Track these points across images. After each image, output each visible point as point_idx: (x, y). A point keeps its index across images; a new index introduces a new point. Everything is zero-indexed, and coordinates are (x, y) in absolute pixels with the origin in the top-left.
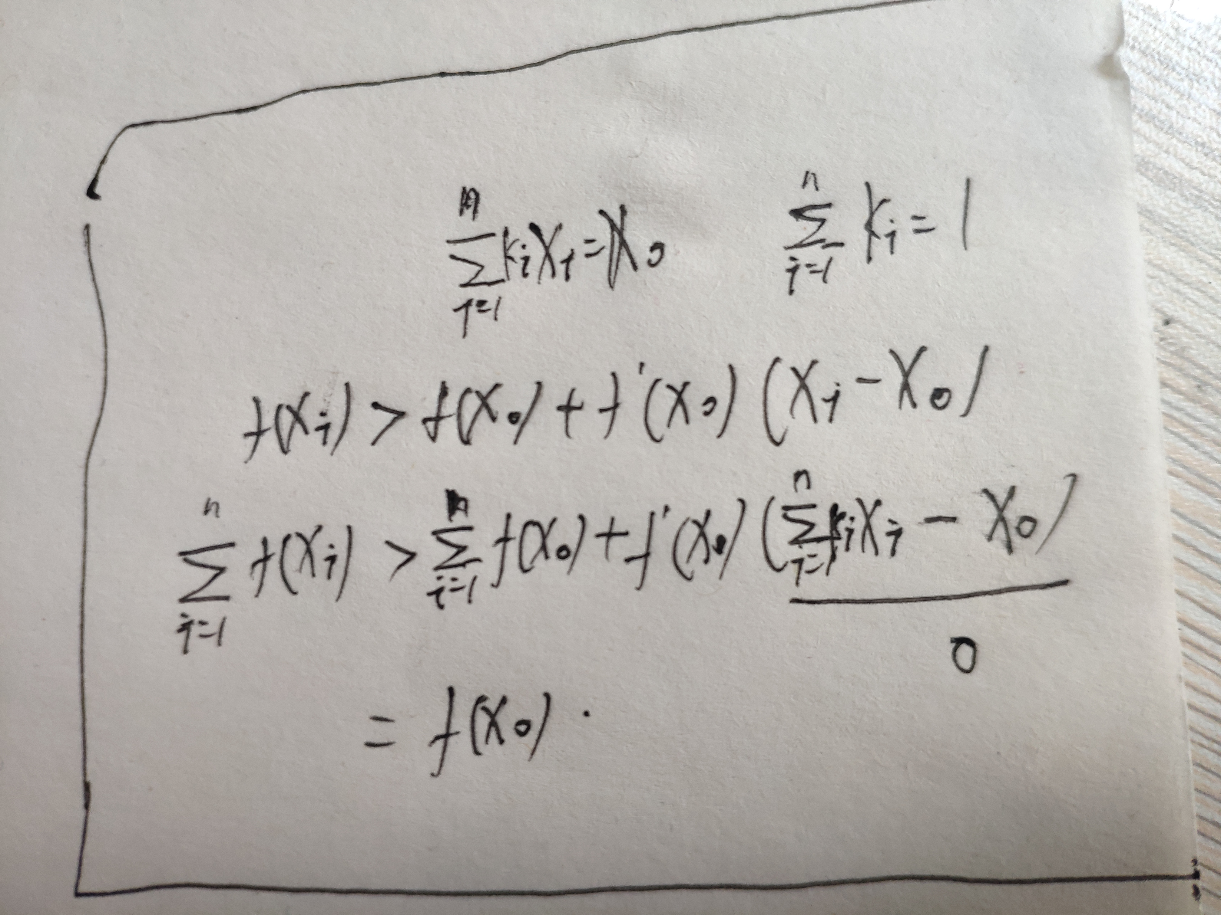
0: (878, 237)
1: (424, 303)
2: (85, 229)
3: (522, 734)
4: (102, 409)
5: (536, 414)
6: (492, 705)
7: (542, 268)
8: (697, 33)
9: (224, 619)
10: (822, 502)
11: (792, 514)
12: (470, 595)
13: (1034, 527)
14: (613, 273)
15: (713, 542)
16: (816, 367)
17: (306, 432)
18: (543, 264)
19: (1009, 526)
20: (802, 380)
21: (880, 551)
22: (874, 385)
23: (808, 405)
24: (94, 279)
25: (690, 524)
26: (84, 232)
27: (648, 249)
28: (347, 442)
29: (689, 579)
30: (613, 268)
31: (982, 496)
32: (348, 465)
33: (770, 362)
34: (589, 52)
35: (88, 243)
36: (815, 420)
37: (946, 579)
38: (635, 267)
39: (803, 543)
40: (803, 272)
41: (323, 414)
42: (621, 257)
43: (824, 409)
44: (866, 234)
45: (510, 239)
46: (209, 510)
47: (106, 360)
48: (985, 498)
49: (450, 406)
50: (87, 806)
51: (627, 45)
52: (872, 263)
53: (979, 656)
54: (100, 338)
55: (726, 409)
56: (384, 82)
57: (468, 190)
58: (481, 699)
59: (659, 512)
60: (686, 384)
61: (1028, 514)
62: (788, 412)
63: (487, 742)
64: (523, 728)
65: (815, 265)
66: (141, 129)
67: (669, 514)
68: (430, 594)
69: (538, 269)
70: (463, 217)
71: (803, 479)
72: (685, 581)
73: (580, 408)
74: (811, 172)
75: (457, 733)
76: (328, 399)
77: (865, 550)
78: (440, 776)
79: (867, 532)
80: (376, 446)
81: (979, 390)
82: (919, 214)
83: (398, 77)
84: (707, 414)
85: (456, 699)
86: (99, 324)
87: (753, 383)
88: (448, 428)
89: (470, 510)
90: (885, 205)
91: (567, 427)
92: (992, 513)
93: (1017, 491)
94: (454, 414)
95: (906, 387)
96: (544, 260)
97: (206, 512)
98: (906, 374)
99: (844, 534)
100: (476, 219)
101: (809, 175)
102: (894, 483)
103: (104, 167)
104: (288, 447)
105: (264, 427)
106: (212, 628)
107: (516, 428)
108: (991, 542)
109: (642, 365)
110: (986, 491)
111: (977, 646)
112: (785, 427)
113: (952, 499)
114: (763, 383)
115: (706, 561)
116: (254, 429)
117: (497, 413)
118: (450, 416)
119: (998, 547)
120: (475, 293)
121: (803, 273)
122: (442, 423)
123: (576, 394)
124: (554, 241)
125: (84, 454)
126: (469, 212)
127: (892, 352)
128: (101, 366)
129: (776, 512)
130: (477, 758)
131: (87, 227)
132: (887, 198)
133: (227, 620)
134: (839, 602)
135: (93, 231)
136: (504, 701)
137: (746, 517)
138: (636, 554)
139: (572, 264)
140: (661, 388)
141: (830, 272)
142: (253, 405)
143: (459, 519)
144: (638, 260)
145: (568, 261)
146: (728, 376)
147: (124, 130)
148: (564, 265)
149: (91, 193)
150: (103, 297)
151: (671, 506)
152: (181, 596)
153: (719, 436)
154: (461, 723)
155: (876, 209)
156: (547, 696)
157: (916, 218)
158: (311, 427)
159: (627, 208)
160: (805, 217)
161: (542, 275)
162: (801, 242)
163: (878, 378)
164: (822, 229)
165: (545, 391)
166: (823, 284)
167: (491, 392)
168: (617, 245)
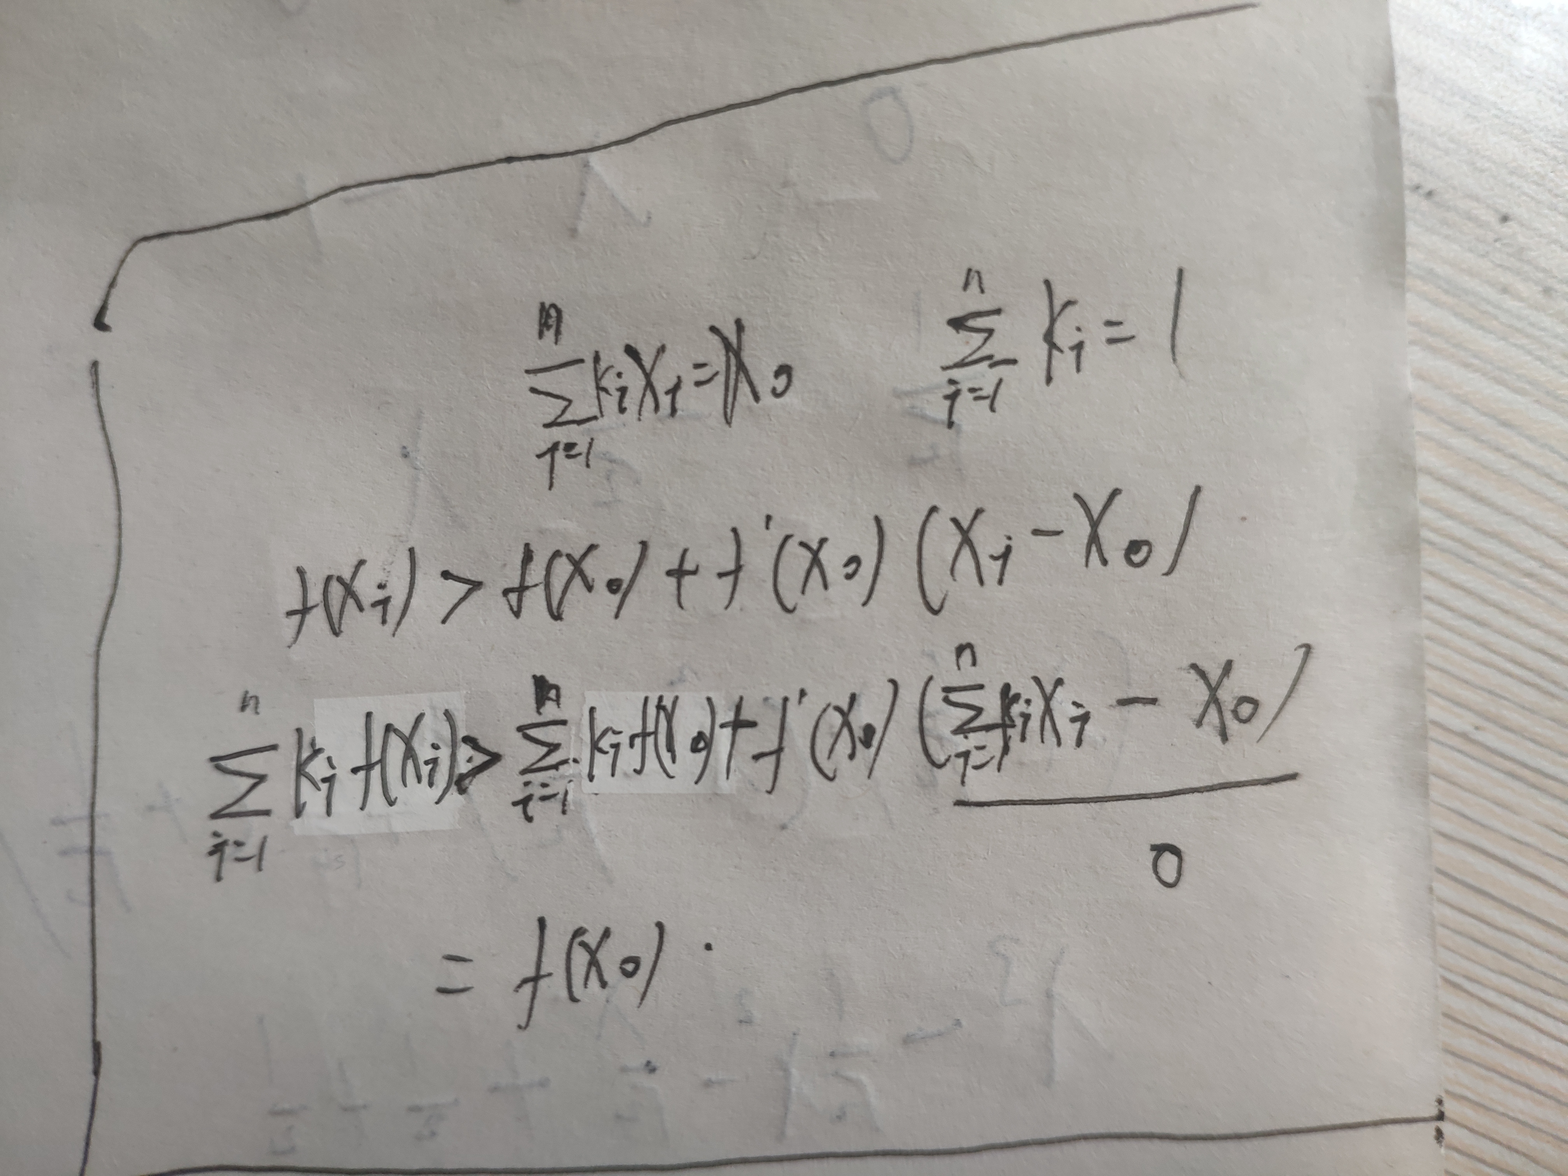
0: (1061, 351)
1: (501, 448)
2: (92, 368)
3: (629, 975)
4: (115, 585)
5: (641, 580)
6: (592, 939)
7: (642, 401)
8: (826, 89)
9: (265, 838)
10: (990, 681)
11: (954, 697)
12: (564, 805)
13: (1256, 709)
14: (729, 406)
15: (859, 733)
16: (982, 517)
17: (361, 609)
18: (644, 395)
19: (1223, 708)
20: (965, 534)
21: (1063, 741)
22: (1054, 538)
23: (972, 564)
24: (104, 428)
25: (830, 710)
26: (90, 371)
27: (772, 375)
28: (412, 620)
29: (831, 779)
30: (730, 399)
31: (1189, 673)
32: (414, 648)
33: (925, 513)
34: (690, 122)
35: (96, 384)
36: (981, 582)
37: (1145, 773)
38: (757, 398)
39: (969, 733)
40: (966, 398)
41: (381, 586)
42: (740, 385)
43: (991, 569)
44: (1045, 346)
45: (603, 365)
46: (247, 705)
47: (120, 526)
48: (1193, 675)
49: (536, 573)
50: (96, 1072)
51: (737, 111)
52: (1052, 385)
53: (1185, 866)
54: (112, 498)
55: (872, 571)
56: (440, 173)
57: (547, 306)
58: (579, 932)
59: (794, 697)
60: (823, 541)
61: (1248, 694)
62: (949, 572)
63: (586, 985)
64: (630, 967)
65: (981, 389)
66: (155, 243)
67: (805, 700)
68: (515, 804)
69: (638, 403)
70: (542, 340)
71: (967, 654)
72: (826, 781)
73: (694, 572)
74: (974, 269)
75: (550, 975)
76: (388, 568)
77: (1045, 740)
78: (528, 1028)
79: (1047, 719)
80: (447, 624)
81: (1187, 541)
82: (1114, 319)
83: (456, 165)
84: (849, 577)
85: (548, 932)
86: (110, 482)
87: (904, 538)
88: (535, 600)
89: (562, 700)
90: (1070, 309)
91: (679, 595)
92: (1203, 694)
93: (1235, 666)
94: (541, 583)
95: (1094, 539)
96: (645, 390)
97: (243, 708)
98: (1095, 524)
99: (1019, 722)
100: (559, 343)
101: (972, 274)
102: (1079, 657)
103: (114, 291)
104: (339, 628)
105: (310, 604)
106: (250, 849)
107: (617, 597)
108: (1201, 729)
109: (769, 518)
110: (1194, 666)
111: (1183, 854)
112: (945, 592)
113: (1151, 677)
114: (917, 537)
115: (852, 756)
116: (298, 606)
117: (593, 580)
118: (536, 585)
119: (1209, 734)
120: (561, 435)
121: (965, 400)
122: (527, 593)
123: (689, 555)
124: (656, 367)
125: (93, 640)
126: (550, 334)
127: (1077, 496)
128: (114, 531)
129: (935, 697)
130: (574, 1005)
131: (95, 364)
132: (1072, 300)
133: (268, 840)
134: (1013, 803)
135: (101, 368)
136: (607, 933)
137: (898, 702)
138: (766, 750)
139: (680, 395)
140: (792, 546)
141: (999, 397)
142: (297, 577)
143: (550, 711)
144: (760, 389)
145: (673, 391)
146: (874, 530)
147: (135, 244)
148: (669, 397)
149: (100, 324)
150: (114, 449)
151: (807, 690)
152: (212, 811)
153: (865, 604)
154: (554, 962)
155: (1059, 314)
156: (660, 926)
157: (1109, 323)
158: (366, 602)
159: (745, 323)
160: (967, 327)
161: (643, 409)
162: (963, 360)
163: (1059, 530)
164: (988, 342)
165: (651, 552)
166: (991, 414)
167: (585, 555)
168: (733, 369)
